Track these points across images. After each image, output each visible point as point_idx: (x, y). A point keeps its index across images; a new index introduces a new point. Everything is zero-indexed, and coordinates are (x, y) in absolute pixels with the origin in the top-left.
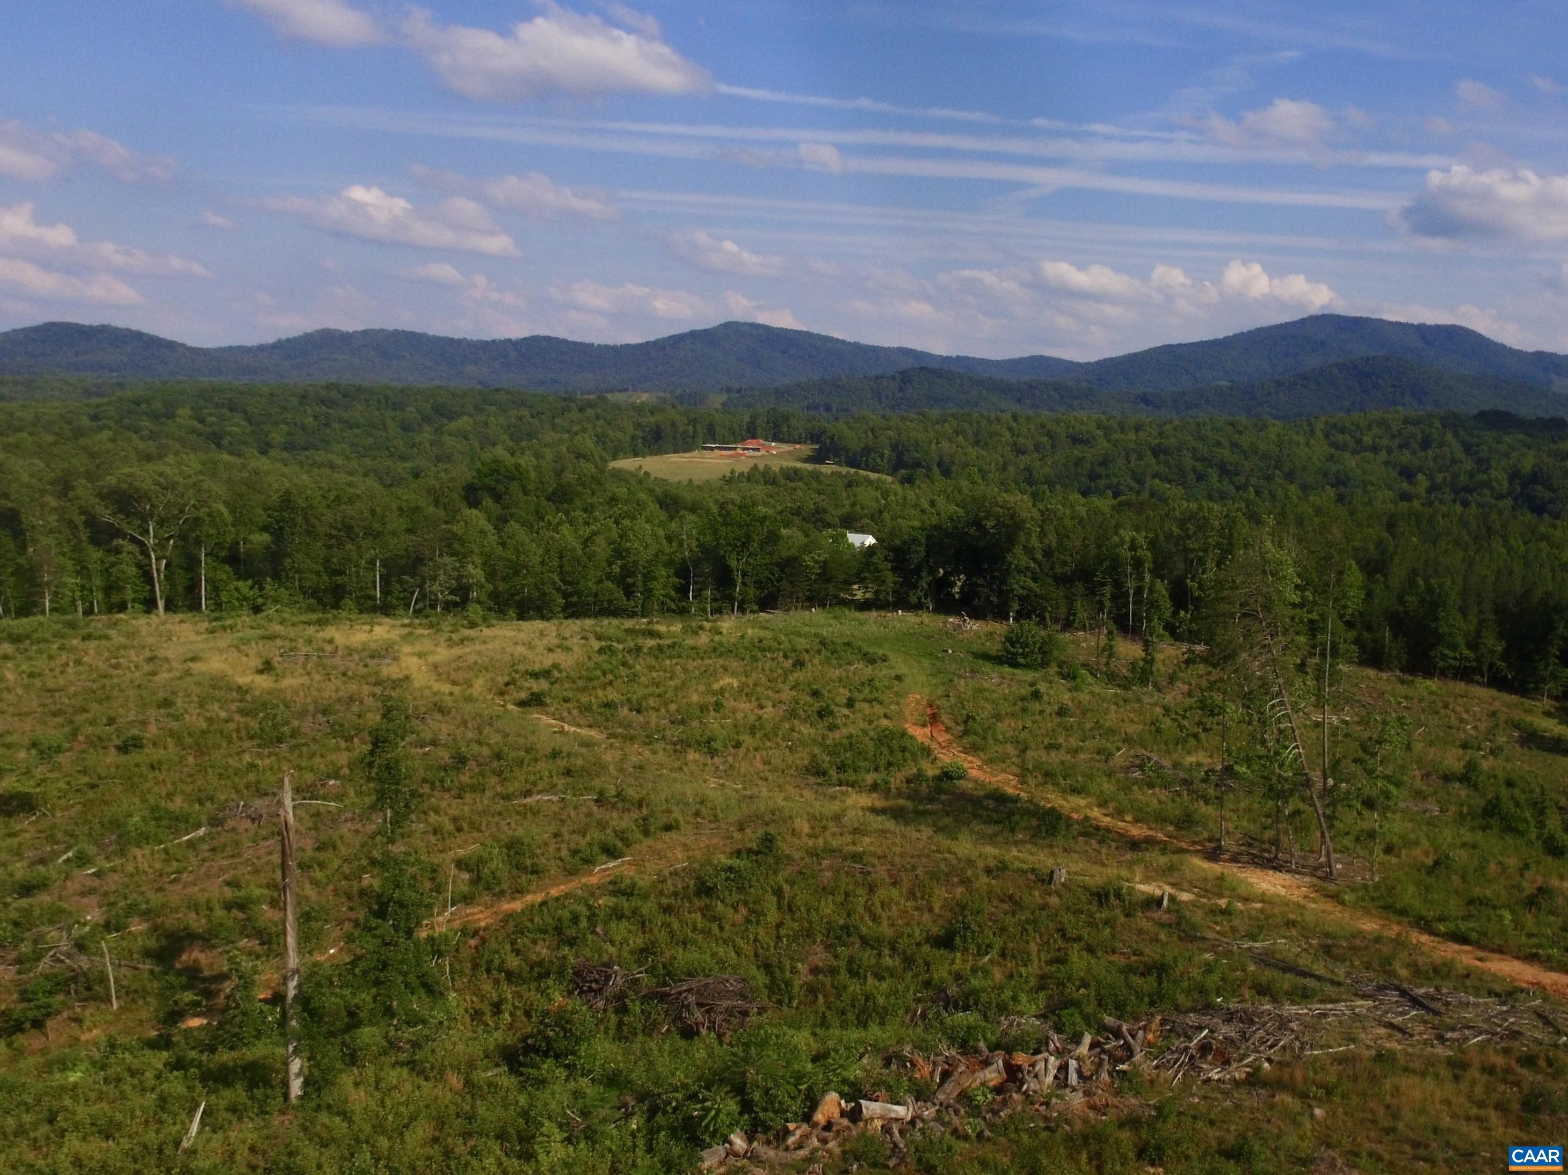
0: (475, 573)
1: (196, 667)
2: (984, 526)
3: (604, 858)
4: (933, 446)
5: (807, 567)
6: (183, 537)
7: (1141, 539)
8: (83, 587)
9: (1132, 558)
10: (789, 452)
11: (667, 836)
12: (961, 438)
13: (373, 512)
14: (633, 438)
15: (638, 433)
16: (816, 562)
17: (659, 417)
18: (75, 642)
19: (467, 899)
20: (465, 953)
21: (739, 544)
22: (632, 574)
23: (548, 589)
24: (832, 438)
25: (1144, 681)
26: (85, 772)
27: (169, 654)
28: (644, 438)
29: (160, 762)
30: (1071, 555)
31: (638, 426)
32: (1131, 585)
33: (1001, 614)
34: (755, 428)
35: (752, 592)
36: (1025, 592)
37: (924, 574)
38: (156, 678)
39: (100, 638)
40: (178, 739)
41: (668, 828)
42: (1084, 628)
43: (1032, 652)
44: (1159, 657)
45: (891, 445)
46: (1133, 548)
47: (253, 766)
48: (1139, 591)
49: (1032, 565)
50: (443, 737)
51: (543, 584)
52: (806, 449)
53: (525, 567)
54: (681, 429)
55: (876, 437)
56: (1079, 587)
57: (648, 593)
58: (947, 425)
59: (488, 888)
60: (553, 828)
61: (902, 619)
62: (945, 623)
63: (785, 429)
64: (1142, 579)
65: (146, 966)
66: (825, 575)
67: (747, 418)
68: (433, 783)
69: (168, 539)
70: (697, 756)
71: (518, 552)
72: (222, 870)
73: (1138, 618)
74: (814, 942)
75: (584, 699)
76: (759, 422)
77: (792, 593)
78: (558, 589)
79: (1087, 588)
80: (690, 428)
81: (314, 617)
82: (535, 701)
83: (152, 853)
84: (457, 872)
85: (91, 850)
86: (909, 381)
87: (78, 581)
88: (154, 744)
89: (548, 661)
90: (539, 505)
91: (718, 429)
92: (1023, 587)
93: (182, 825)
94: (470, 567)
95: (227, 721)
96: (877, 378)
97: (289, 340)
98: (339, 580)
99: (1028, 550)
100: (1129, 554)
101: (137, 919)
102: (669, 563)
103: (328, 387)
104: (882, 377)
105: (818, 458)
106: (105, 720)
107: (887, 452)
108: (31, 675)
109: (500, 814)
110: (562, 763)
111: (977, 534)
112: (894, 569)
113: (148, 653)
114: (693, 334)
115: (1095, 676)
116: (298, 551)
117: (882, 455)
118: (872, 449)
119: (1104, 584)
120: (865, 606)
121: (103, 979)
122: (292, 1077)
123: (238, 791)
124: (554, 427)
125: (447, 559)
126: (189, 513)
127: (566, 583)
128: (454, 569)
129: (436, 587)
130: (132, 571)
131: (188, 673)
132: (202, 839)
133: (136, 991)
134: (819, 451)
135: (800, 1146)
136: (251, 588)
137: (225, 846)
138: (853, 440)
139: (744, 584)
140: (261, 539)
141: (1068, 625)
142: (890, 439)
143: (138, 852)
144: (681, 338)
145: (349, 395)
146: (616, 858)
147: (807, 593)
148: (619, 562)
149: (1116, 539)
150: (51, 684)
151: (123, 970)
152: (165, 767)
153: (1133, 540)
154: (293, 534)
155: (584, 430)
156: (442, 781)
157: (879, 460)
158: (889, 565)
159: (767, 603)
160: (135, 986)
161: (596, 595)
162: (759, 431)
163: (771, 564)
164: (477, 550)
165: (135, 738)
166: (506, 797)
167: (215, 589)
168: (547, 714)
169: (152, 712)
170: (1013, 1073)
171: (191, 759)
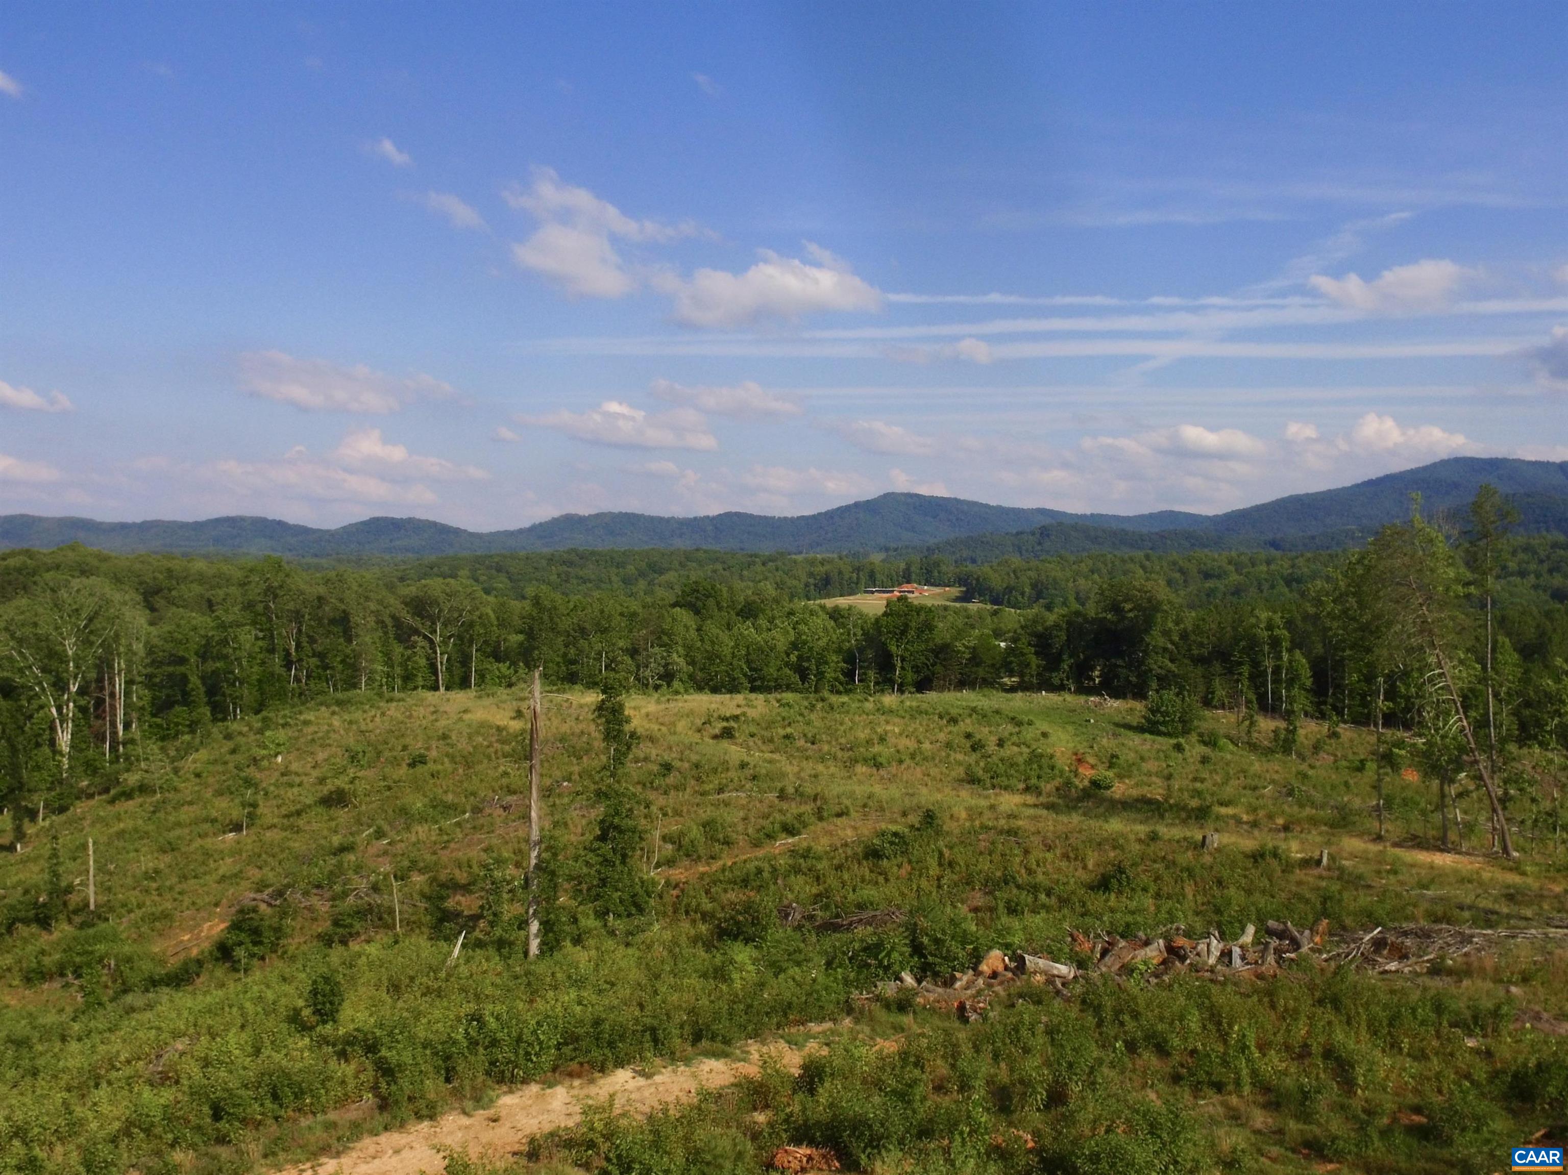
0: (678, 660)
1: (467, 717)
2: (1123, 610)
3: (784, 835)
4: (1071, 584)
5: (959, 651)
6: (460, 637)
7: (1277, 619)
8: (388, 676)
9: (1270, 637)
10: (939, 594)
11: (838, 821)
12: (1096, 576)
13: (602, 612)
14: (807, 585)
15: (811, 581)
16: (967, 647)
17: (827, 567)
18: (382, 704)
19: (670, 862)
20: (667, 899)
21: (898, 631)
22: (808, 659)
23: (737, 674)
24: (978, 580)
25: (1287, 750)
26: (384, 779)
27: (447, 709)
28: (815, 585)
29: (438, 772)
30: (1208, 637)
31: (811, 575)
32: (1268, 664)
33: (1140, 694)
34: (909, 575)
35: (910, 676)
36: (1163, 672)
37: (1065, 657)
38: (438, 724)
39: (399, 700)
40: (452, 758)
41: (839, 815)
42: (1223, 707)
43: (1173, 720)
44: (1301, 732)
45: (1031, 584)
46: (1270, 627)
47: (506, 774)
48: (1277, 670)
49: (1169, 646)
50: (653, 757)
51: (733, 670)
52: (955, 591)
53: (718, 657)
54: (847, 577)
55: (1017, 578)
56: (1217, 667)
57: (820, 675)
58: (1083, 565)
59: (688, 855)
60: (741, 814)
61: (1045, 698)
62: (1086, 702)
63: (936, 574)
64: (1280, 658)
65: (422, 905)
66: (975, 659)
67: (903, 566)
68: (644, 785)
69: (450, 637)
70: (864, 769)
71: (713, 643)
72: (480, 841)
73: (1277, 697)
74: (973, 889)
75: (767, 734)
76: (913, 569)
77: (945, 677)
78: (745, 675)
79: (1225, 668)
80: (855, 575)
81: (555, 688)
82: (727, 734)
83: (430, 830)
84: (661, 843)
85: (386, 828)
86: (1048, 536)
87: (385, 669)
88: (435, 762)
89: (738, 712)
90: (730, 619)
91: (878, 576)
92: (1160, 667)
93: (451, 812)
94: (675, 655)
95: (488, 747)
96: (1018, 534)
97: (541, 524)
98: (573, 668)
99: (1166, 633)
100: (1266, 634)
101: (416, 873)
102: (839, 651)
103: (569, 552)
104: (1022, 533)
105: (966, 598)
106: (400, 748)
107: (1027, 590)
108: (351, 722)
109: (698, 805)
110: (748, 772)
111: (1115, 618)
112: (1036, 653)
113: (432, 709)
114: (857, 505)
115: (1237, 745)
116: (544, 644)
117: (1023, 594)
118: (1013, 588)
119: (1240, 664)
120: (1012, 689)
121: (391, 911)
122: (532, 937)
123: (494, 791)
124: (741, 578)
125: (657, 649)
126: (466, 616)
127: (751, 669)
128: (663, 658)
129: (648, 673)
130: (423, 662)
131: (461, 719)
132: (467, 821)
133: (414, 923)
134: (966, 592)
135: (967, 988)
136: (509, 668)
137: (483, 826)
138: (997, 581)
139: (903, 668)
140: (516, 639)
141: (1207, 703)
142: (1030, 578)
143: (420, 829)
144: (848, 508)
145: (584, 557)
146: (793, 835)
147: (959, 676)
148: (796, 653)
149: (1253, 620)
150: (363, 728)
151: (405, 906)
152: (442, 775)
153: (1270, 620)
154: (540, 630)
155: (766, 579)
156: (651, 783)
157: (1020, 598)
158: (1033, 650)
159: (922, 686)
160: (413, 918)
161: (776, 680)
162: (914, 576)
163: (927, 650)
164: (680, 642)
165: (421, 756)
166: (703, 794)
167: (482, 676)
168: (736, 744)
169: (434, 744)
170: (1174, 952)
171: (461, 771)
